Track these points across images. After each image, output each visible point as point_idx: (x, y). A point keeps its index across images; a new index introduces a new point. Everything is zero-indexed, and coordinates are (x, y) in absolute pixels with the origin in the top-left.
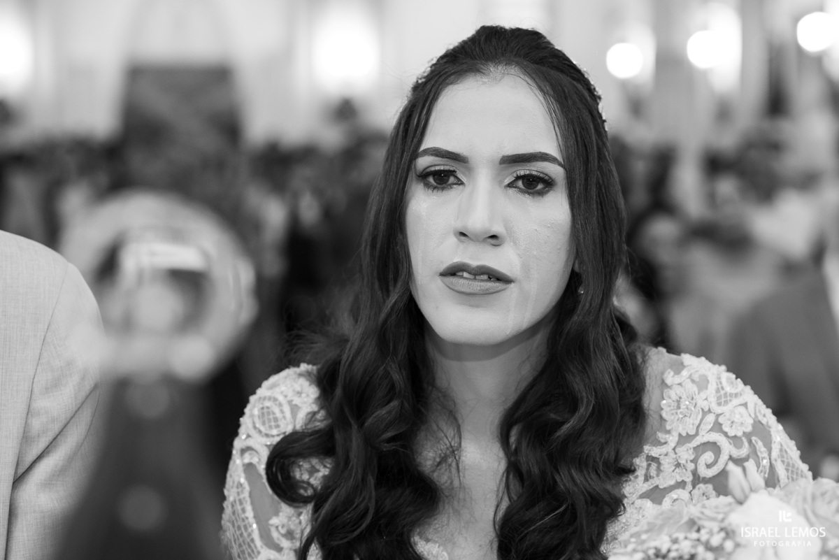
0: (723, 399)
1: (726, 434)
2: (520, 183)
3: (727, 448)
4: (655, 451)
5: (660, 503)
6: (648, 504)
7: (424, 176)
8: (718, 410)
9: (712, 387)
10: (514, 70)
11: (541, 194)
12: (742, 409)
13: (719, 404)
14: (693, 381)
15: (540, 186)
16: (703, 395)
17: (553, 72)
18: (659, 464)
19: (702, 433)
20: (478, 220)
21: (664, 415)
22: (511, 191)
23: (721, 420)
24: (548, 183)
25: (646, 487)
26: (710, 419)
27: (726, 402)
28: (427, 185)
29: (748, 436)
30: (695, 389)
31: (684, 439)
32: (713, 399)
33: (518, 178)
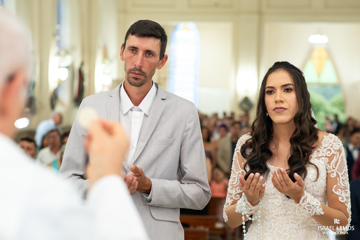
0: (334, 141)
1: (333, 148)
2: (286, 91)
3: (333, 152)
4: (319, 149)
5: (319, 159)
6: (316, 159)
7: (267, 92)
8: (333, 143)
9: (333, 139)
10: (282, 69)
11: (290, 92)
12: (338, 145)
13: (334, 142)
14: (329, 138)
15: (290, 90)
16: (331, 140)
17: (290, 69)
18: (319, 152)
19: (329, 147)
20: (278, 98)
21: (322, 143)
22: (284, 92)
23: (333, 145)
24: (291, 90)
25: (316, 156)
26: (331, 145)
27: (335, 143)
28: (268, 94)
29: (337, 150)
30: (329, 139)
31: (325, 148)
32: (332, 141)
33: (285, 89)
